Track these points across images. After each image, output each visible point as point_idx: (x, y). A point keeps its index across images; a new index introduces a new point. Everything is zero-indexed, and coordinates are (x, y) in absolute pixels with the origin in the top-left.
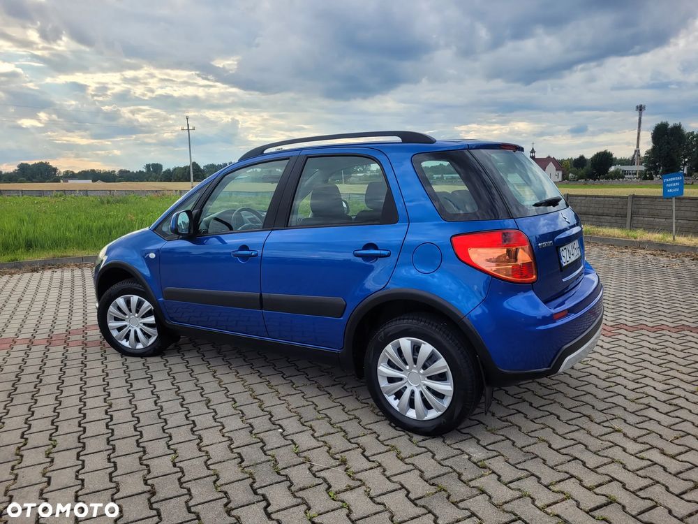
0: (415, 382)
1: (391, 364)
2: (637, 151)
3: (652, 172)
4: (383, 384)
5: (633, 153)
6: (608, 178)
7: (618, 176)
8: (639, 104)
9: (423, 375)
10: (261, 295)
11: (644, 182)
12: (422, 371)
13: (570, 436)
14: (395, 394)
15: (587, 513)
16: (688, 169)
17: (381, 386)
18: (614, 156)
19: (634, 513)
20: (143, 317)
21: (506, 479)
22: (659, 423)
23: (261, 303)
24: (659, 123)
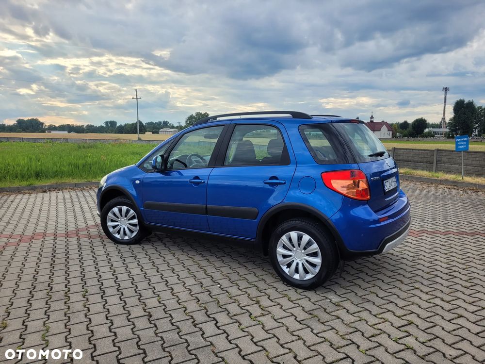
0: (299, 258)
1: (285, 247)
2: (444, 119)
3: (454, 133)
4: (280, 259)
5: (441, 120)
6: (423, 137)
7: (430, 135)
8: (445, 87)
9: (303, 253)
10: (206, 206)
11: (448, 140)
12: (303, 251)
13: (390, 290)
14: (287, 265)
15: (397, 328)
16: (478, 132)
17: (279, 260)
18: (427, 122)
19: (422, 329)
20: (129, 220)
21: (351, 311)
22: (442, 285)
23: (206, 211)
24: (459, 100)
